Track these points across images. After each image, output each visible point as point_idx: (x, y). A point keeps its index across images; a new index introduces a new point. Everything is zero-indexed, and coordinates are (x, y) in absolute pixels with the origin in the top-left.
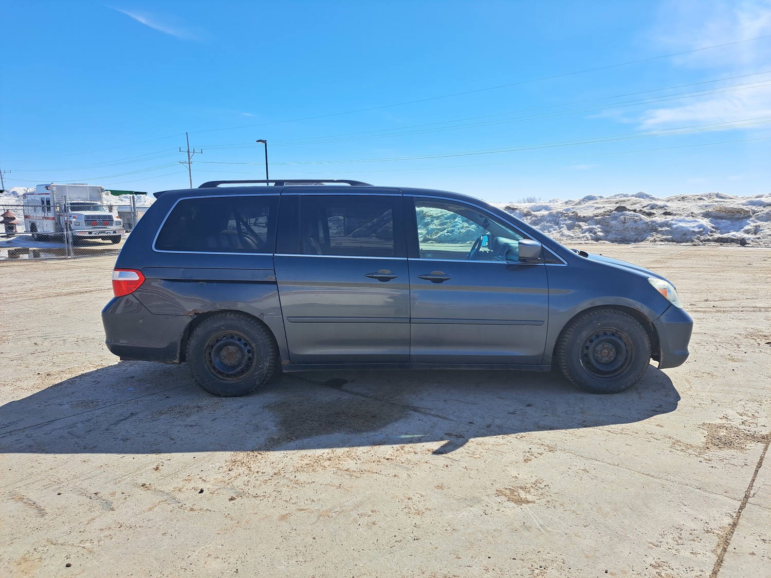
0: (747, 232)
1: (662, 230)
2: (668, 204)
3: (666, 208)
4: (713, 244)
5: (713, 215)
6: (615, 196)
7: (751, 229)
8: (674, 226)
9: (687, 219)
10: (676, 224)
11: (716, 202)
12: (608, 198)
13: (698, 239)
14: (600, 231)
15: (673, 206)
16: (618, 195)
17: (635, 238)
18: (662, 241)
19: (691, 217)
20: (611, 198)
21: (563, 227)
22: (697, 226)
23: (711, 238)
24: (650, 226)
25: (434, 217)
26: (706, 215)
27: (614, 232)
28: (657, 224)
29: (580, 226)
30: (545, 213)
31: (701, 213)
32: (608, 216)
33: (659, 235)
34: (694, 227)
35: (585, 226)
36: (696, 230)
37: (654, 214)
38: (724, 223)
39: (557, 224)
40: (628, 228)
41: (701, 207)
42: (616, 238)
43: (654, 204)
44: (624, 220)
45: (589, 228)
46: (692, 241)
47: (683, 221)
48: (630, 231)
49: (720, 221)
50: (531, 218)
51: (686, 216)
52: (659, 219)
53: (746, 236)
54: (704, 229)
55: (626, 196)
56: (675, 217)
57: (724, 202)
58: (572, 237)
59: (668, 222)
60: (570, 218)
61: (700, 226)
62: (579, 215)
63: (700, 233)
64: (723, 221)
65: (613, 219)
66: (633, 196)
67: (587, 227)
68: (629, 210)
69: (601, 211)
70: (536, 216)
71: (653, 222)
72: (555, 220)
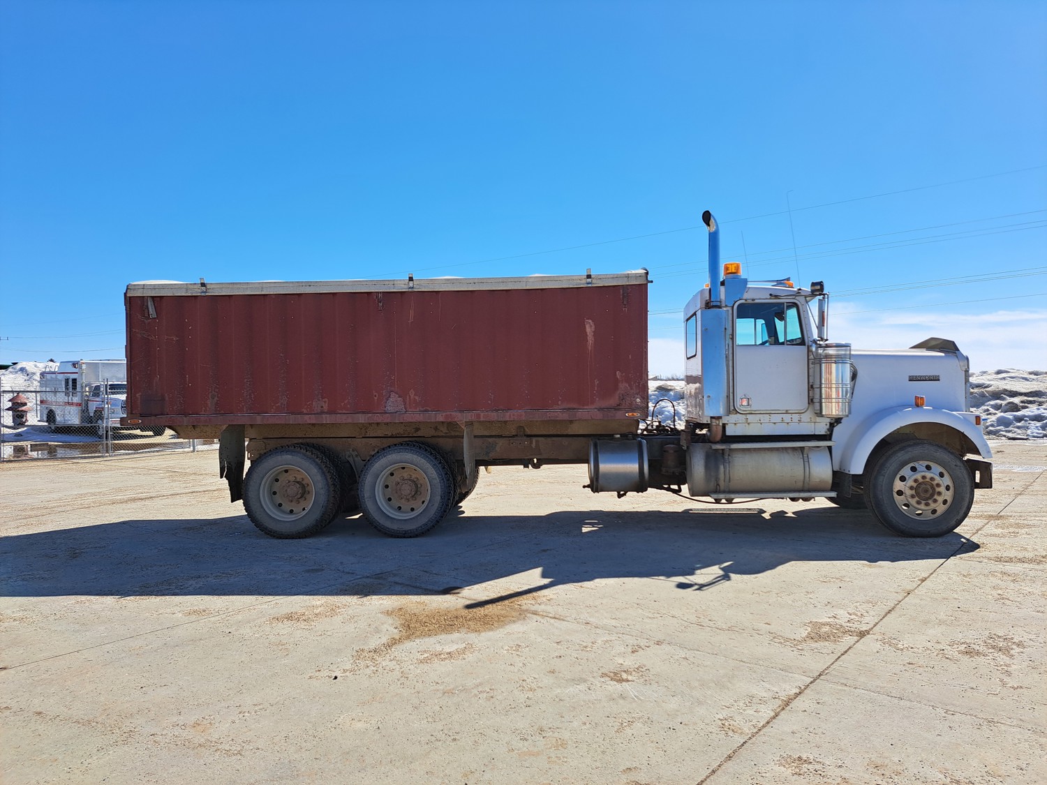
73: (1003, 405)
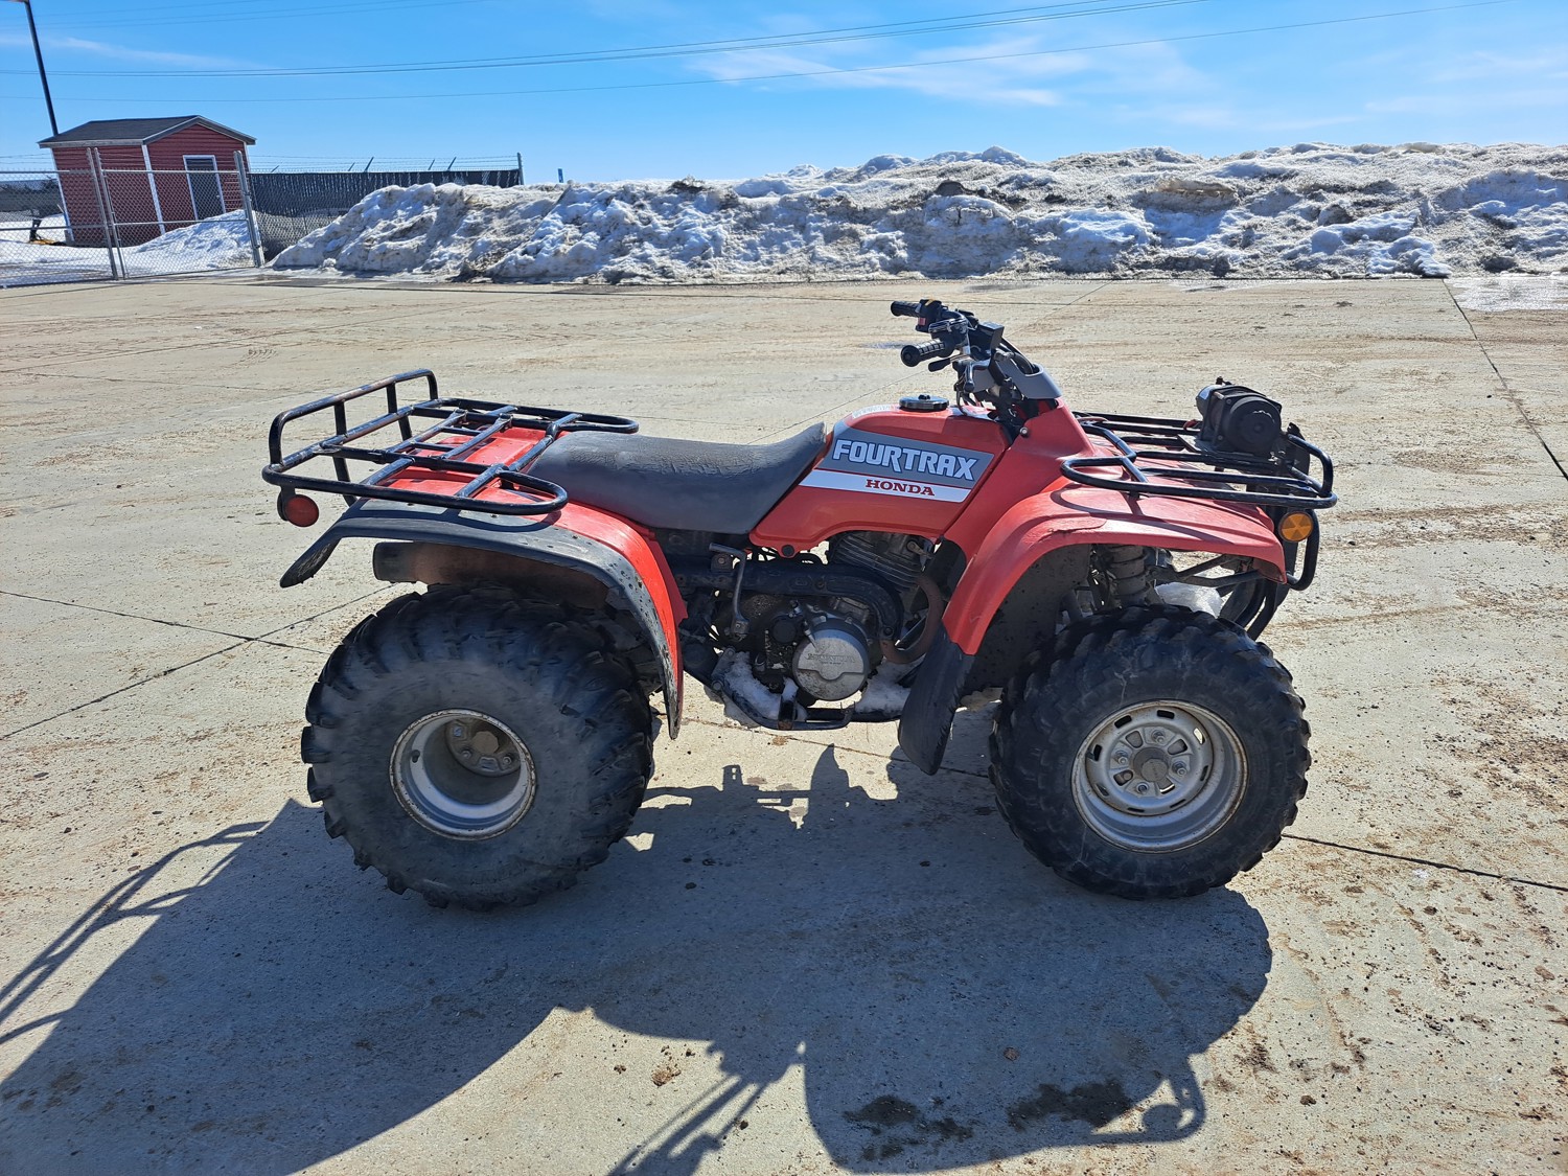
0: (1230, 241)
1: (1044, 242)
2: (1056, 176)
3: (1049, 184)
4: (1157, 273)
5: (1157, 201)
6: (938, 157)
7: (1237, 235)
8: (1070, 231)
9: (1099, 212)
10: (1075, 225)
11: (1159, 169)
12: (922, 165)
13: (1124, 261)
14: (904, 248)
15: (1066, 181)
16: (946, 156)
17: (982, 262)
18: (1042, 269)
19: (1107, 208)
20: (928, 162)
21: (815, 237)
22: (1121, 230)
23: (1151, 259)
24: (1017, 232)
25: (492, 210)
26: (1141, 201)
27: (934, 248)
28: (1033, 226)
29: (854, 235)
30: (773, 199)
31: (1129, 197)
32: (920, 209)
33: (1036, 256)
34: (1113, 232)
35: (868, 234)
36: (1120, 239)
37: (1024, 200)
38: (1181, 219)
39: (802, 228)
40: (966, 237)
41: (1127, 183)
42: (939, 265)
43: (1025, 176)
44: (957, 217)
45: (877, 240)
46: (1112, 269)
47: (1092, 217)
48: (971, 246)
49: (1169, 216)
50: (737, 215)
51: (1097, 206)
52: (1036, 213)
53: (1229, 251)
54: (1136, 237)
55: (961, 157)
56: (1072, 209)
57: (1176, 169)
58: (838, 265)
59: (1056, 220)
60: (833, 214)
61: (1129, 230)
62: (852, 205)
63: (1126, 246)
64: (1179, 215)
65: (932, 216)
66: (976, 157)
67: (872, 237)
68: (969, 192)
69: (905, 195)
70: (750, 209)
71: (1022, 221)
72: (797, 220)
73: (1323, 209)
